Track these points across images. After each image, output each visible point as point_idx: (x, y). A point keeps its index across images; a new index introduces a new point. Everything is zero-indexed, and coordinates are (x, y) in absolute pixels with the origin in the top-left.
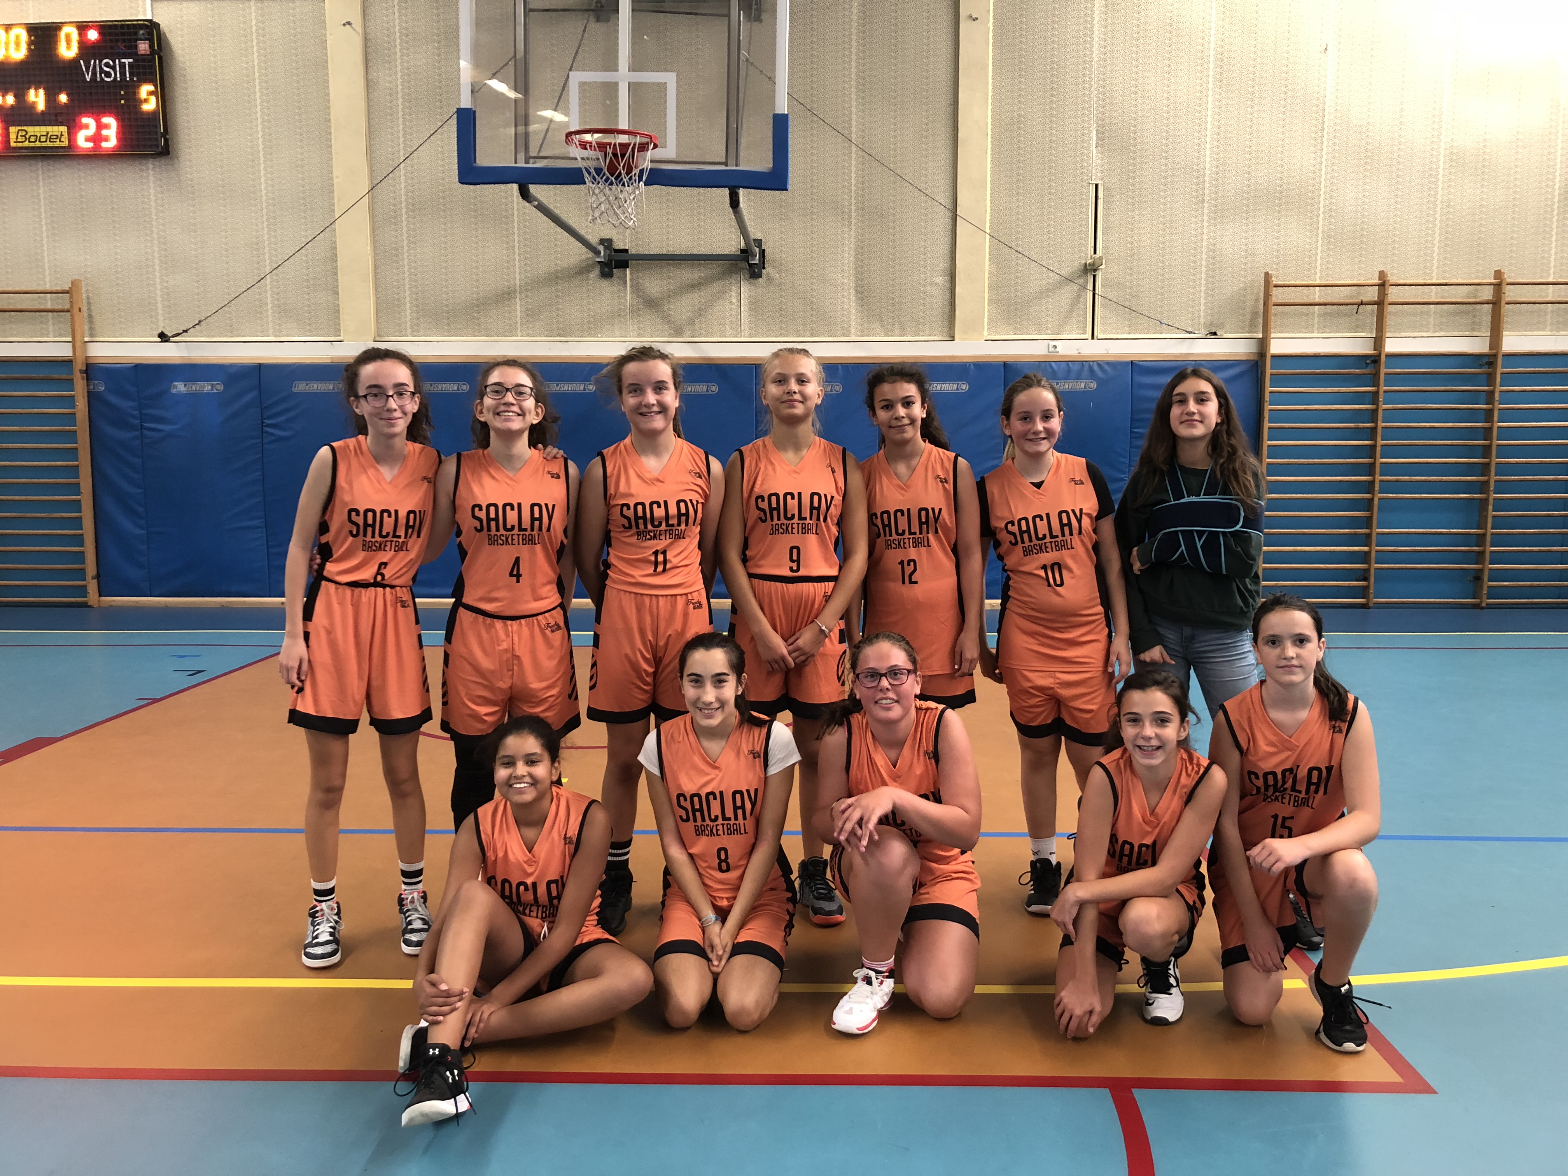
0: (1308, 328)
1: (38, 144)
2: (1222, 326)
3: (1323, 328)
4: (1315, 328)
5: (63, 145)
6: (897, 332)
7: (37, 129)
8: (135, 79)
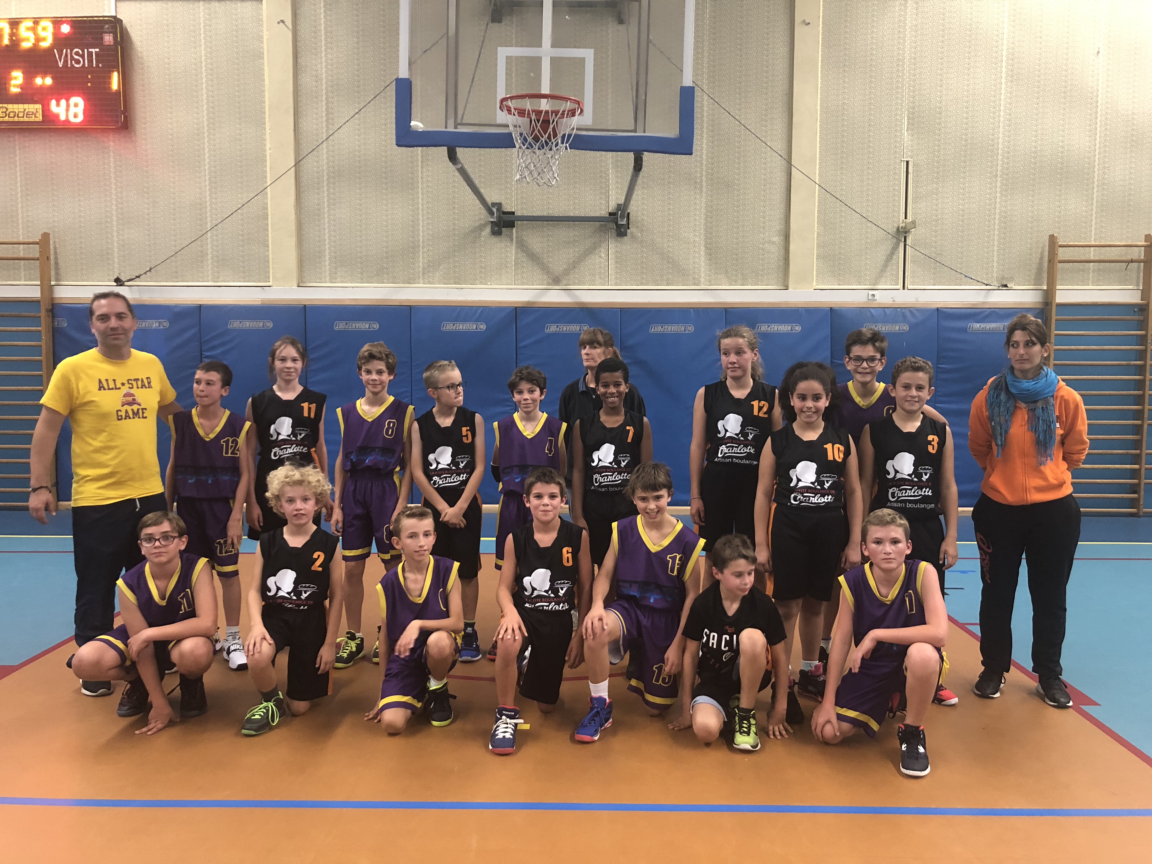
0: (1084, 282)
1: (16, 119)
2: (1012, 279)
3: (1096, 282)
4: (1090, 282)
5: (37, 120)
6: (739, 282)
7: (16, 106)
8: (100, 65)
